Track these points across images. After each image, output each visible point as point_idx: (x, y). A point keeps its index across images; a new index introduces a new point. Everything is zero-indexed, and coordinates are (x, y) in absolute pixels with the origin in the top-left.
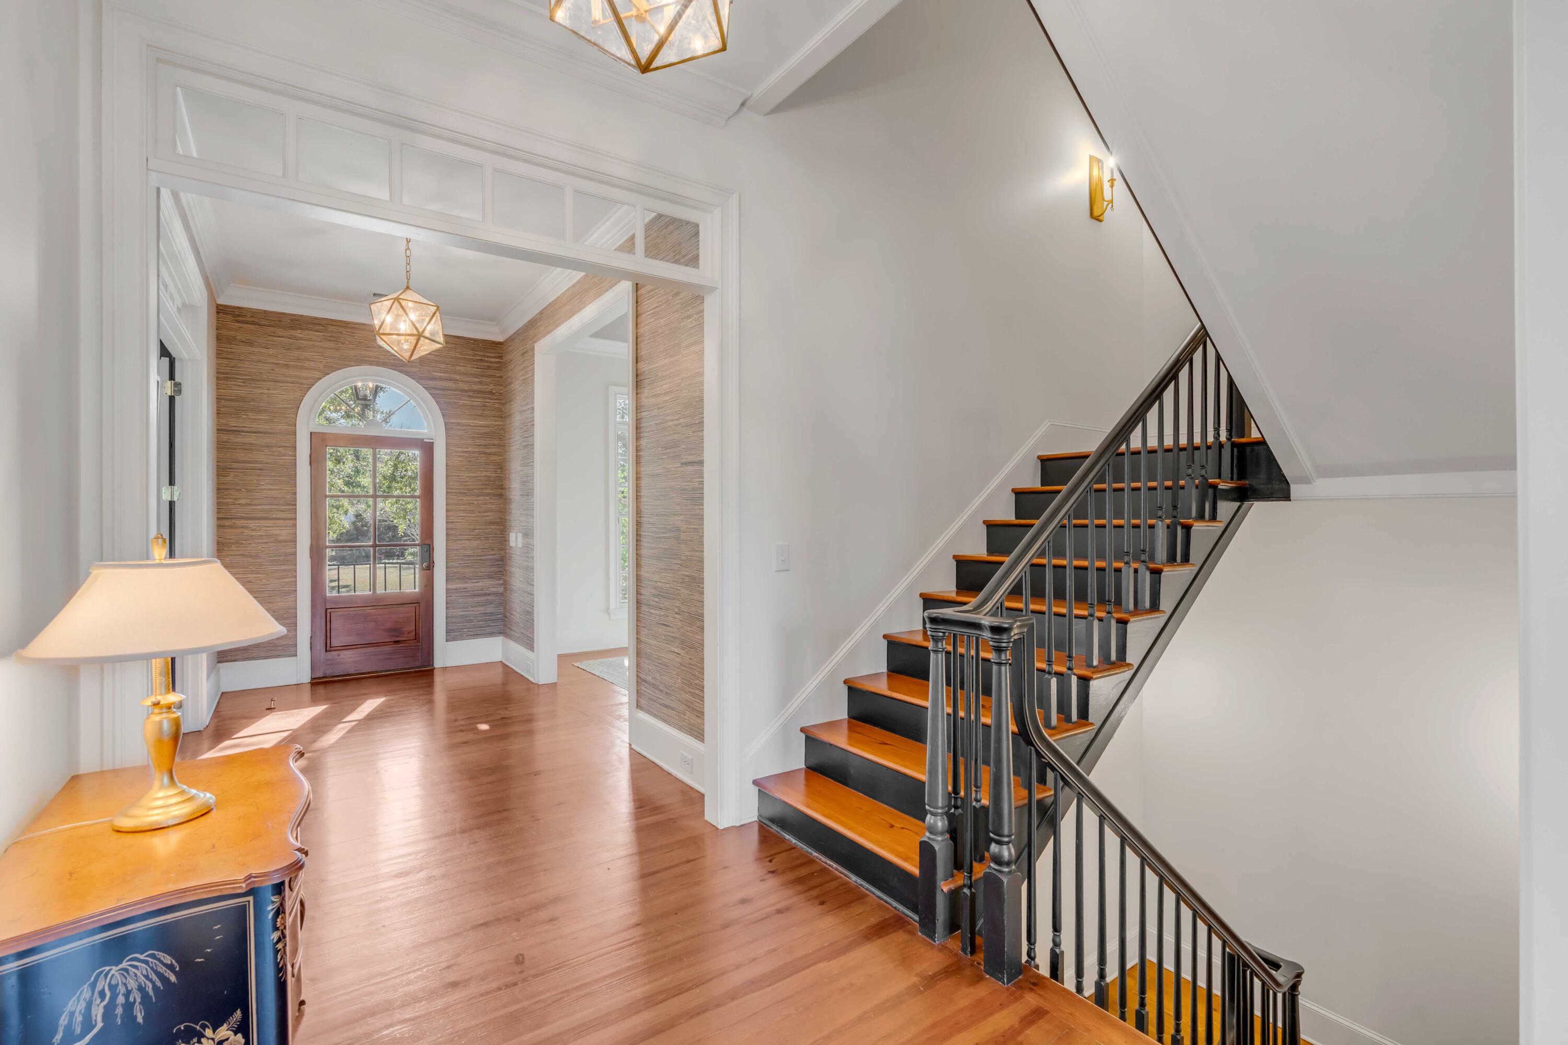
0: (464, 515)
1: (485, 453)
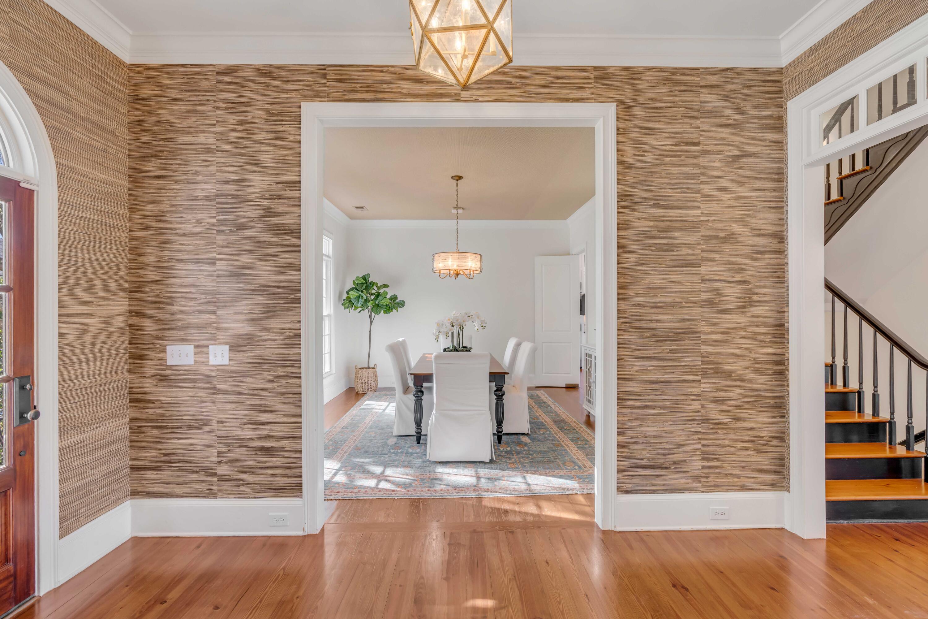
0: (81, 321)
1: (107, 225)
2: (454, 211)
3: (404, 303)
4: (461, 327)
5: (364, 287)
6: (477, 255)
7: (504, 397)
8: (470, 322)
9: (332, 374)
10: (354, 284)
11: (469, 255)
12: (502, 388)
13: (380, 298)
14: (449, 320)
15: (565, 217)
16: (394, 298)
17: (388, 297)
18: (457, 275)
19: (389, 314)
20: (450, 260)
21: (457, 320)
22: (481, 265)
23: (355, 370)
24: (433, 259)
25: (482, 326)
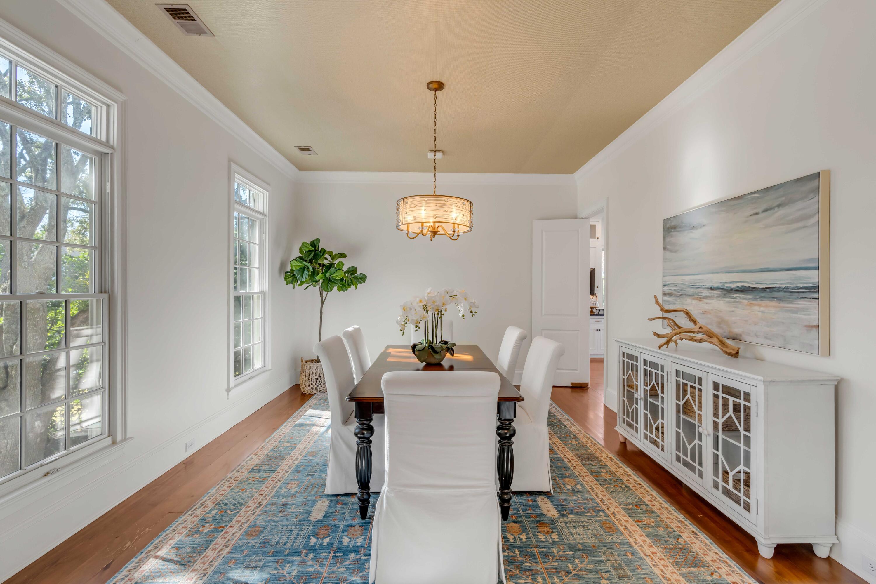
2: (431, 155)
3: (366, 277)
4: (439, 314)
5: (312, 256)
6: (466, 202)
7: (513, 439)
8: (453, 305)
9: (266, 371)
10: (300, 252)
11: (452, 200)
12: (510, 424)
13: (332, 270)
14: (421, 301)
15: (571, 169)
16: (353, 271)
17: (345, 269)
18: (435, 233)
19: (346, 292)
20: (423, 208)
21: (434, 302)
22: (471, 217)
23: (300, 363)
24: (398, 209)
25: (471, 312)
